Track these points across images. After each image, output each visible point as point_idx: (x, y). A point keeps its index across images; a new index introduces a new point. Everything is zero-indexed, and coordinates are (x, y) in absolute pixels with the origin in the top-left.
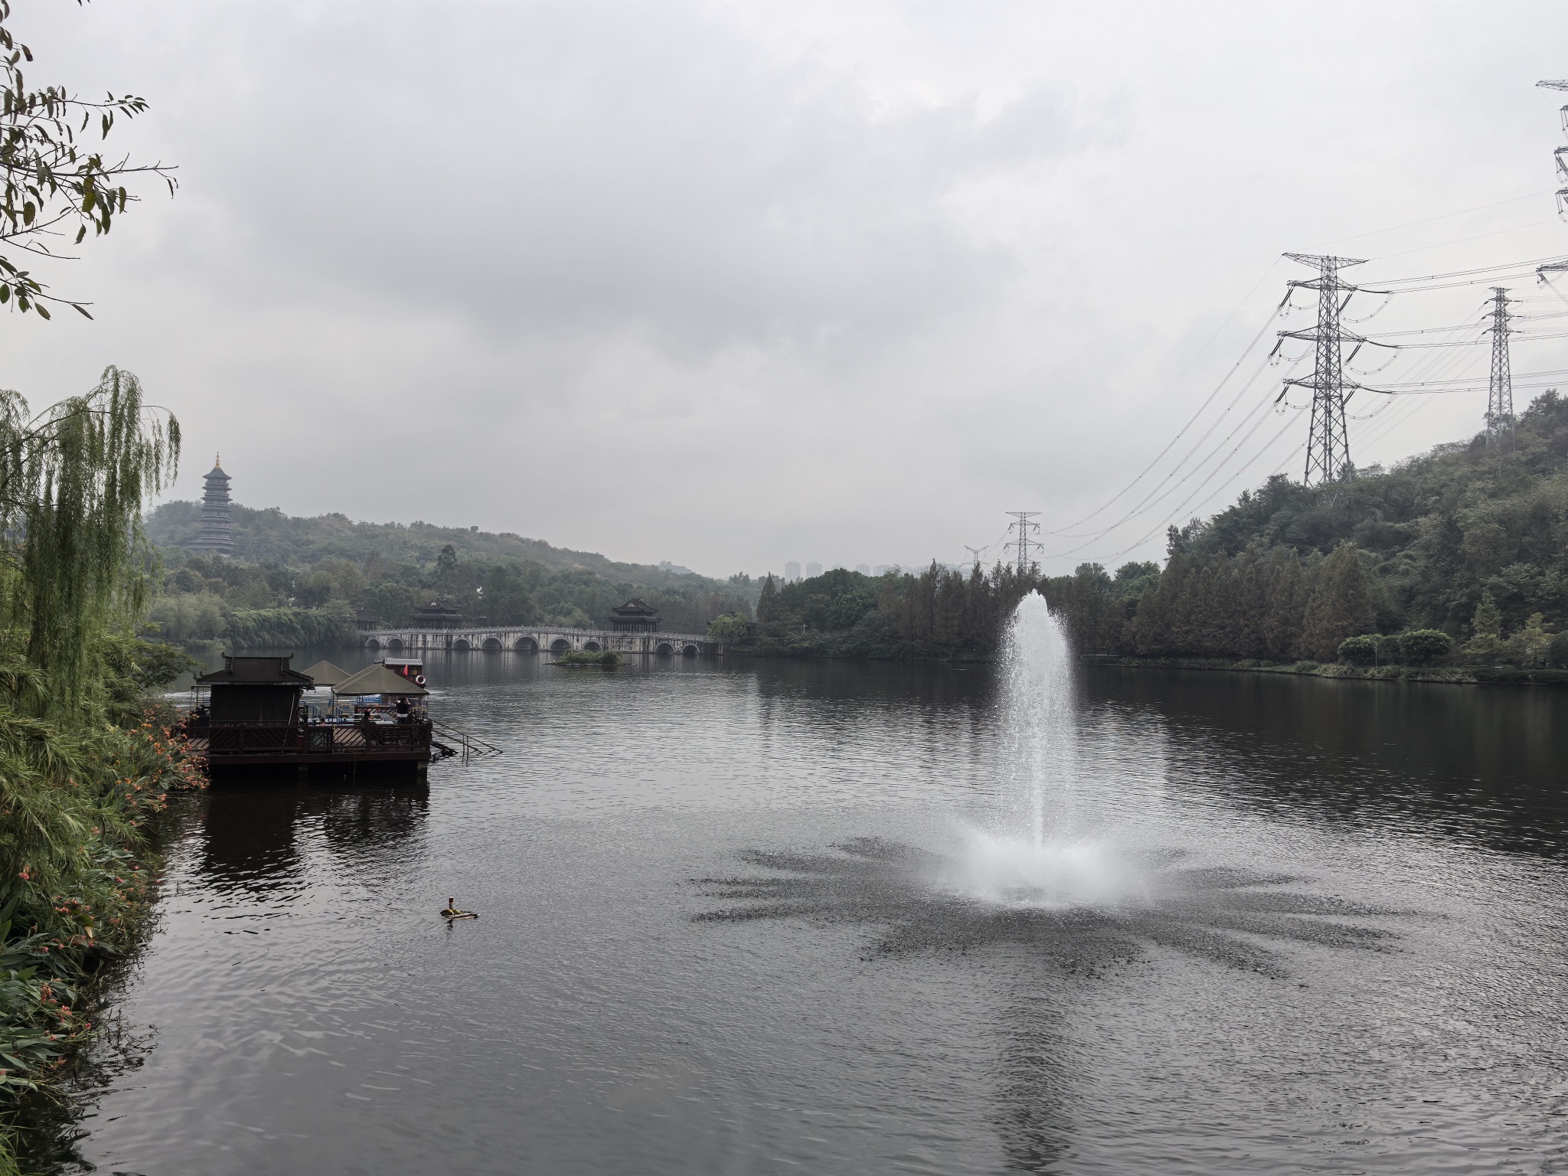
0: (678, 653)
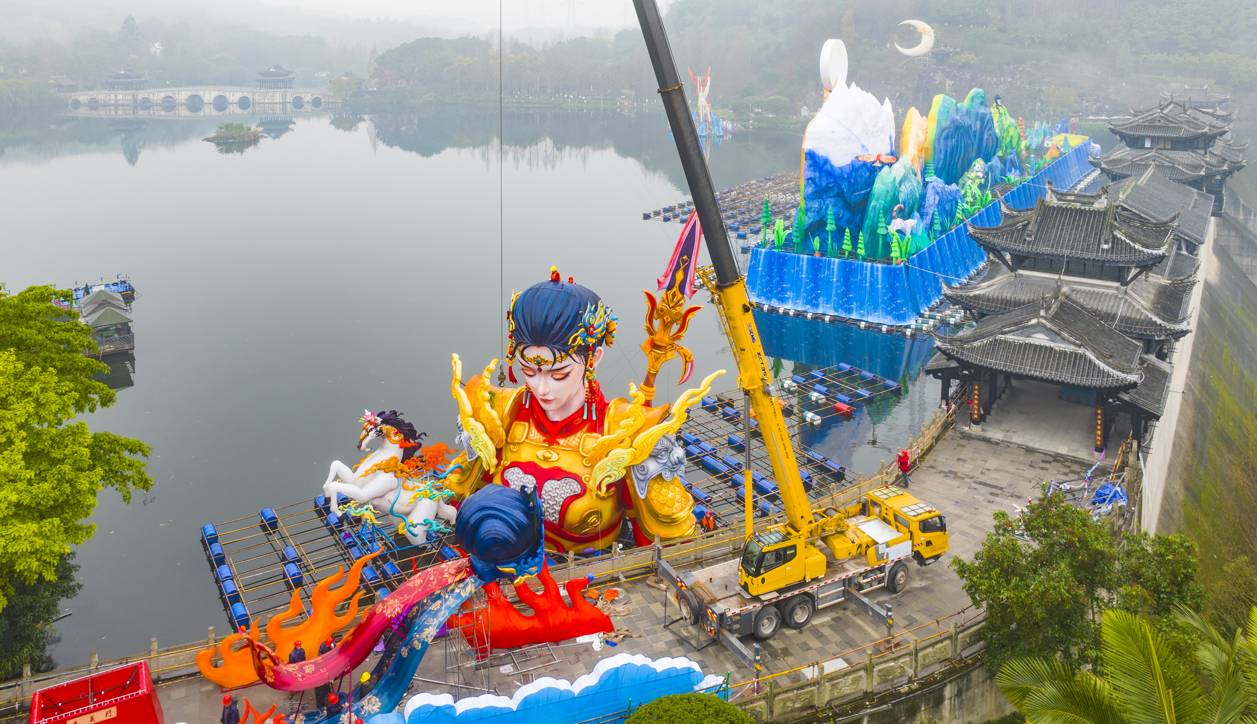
0: (308, 103)
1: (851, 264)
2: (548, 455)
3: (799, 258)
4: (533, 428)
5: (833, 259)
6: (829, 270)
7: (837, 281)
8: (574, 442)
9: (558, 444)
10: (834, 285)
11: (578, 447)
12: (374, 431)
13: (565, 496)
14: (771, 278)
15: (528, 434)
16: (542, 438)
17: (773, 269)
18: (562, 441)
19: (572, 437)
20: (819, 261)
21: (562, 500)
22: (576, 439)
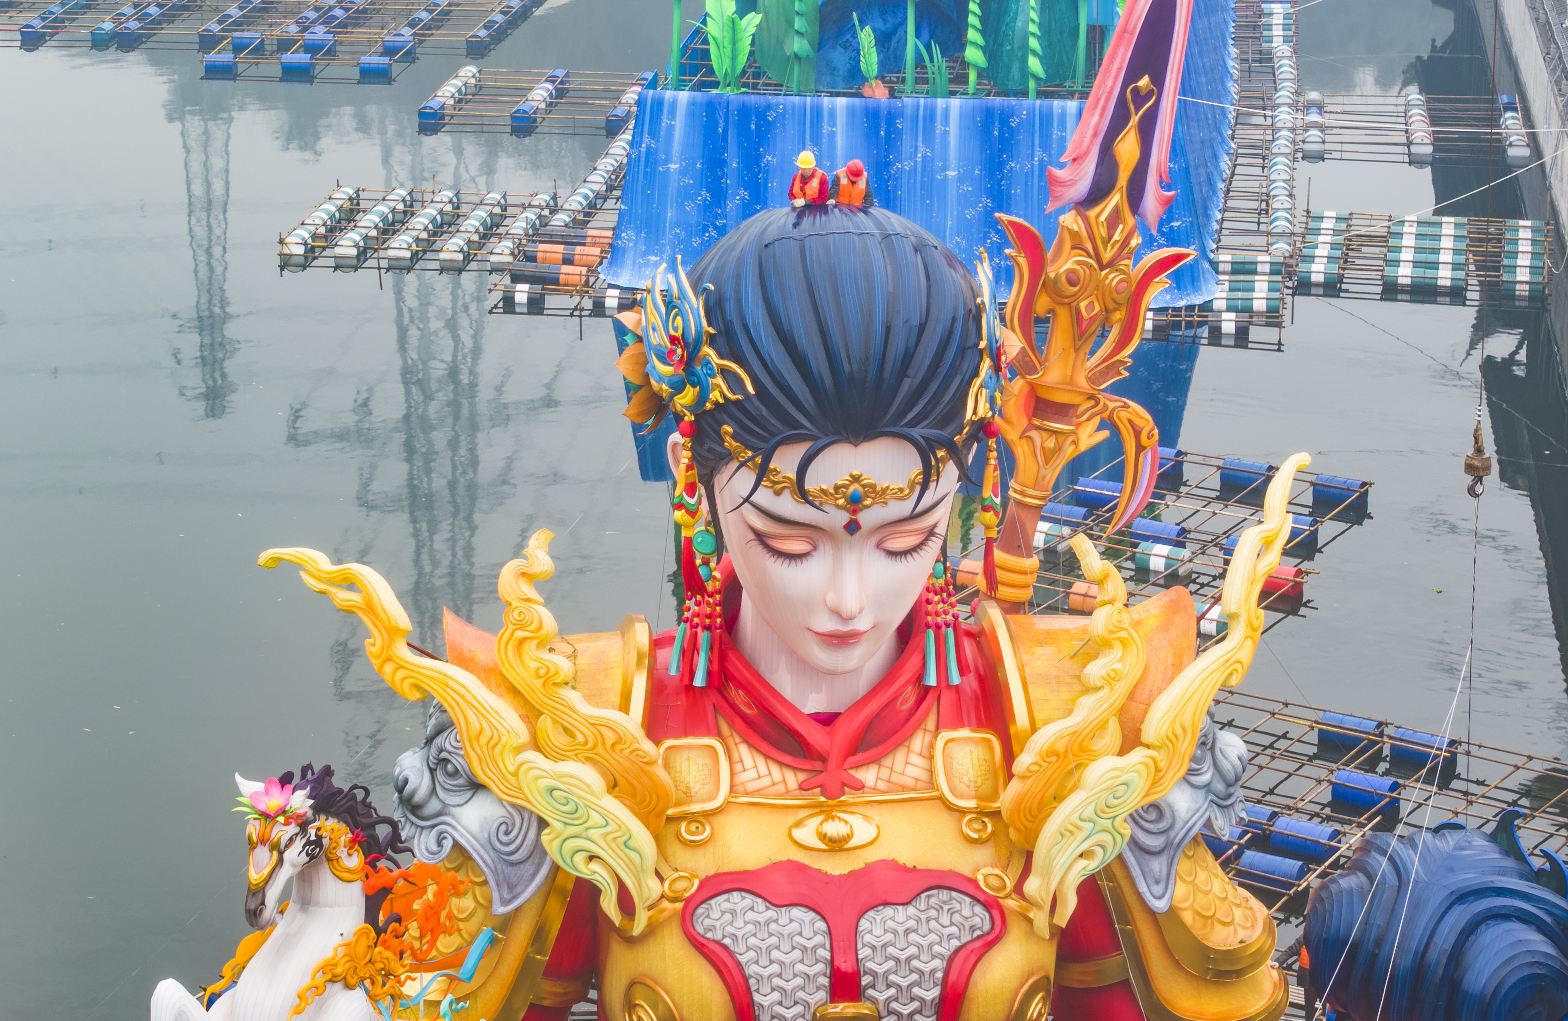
1: (1005, 116)
2: (834, 829)
3: (817, 112)
4: (744, 751)
5: (940, 102)
6: (929, 140)
7: (961, 179)
8: (911, 771)
9: (859, 787)
10: (952, 194)
11: (931, 783)
12: (299, 844)
13: (945, 949)
14: (719, 195)
15: (732, 774)
16: (792, 779)
17: (722, 163)
18: (868, 775)
19: (900, 755)
20: (892, 116)
21: (937, 963)
22: (915, 759)
